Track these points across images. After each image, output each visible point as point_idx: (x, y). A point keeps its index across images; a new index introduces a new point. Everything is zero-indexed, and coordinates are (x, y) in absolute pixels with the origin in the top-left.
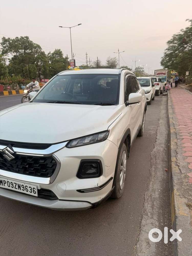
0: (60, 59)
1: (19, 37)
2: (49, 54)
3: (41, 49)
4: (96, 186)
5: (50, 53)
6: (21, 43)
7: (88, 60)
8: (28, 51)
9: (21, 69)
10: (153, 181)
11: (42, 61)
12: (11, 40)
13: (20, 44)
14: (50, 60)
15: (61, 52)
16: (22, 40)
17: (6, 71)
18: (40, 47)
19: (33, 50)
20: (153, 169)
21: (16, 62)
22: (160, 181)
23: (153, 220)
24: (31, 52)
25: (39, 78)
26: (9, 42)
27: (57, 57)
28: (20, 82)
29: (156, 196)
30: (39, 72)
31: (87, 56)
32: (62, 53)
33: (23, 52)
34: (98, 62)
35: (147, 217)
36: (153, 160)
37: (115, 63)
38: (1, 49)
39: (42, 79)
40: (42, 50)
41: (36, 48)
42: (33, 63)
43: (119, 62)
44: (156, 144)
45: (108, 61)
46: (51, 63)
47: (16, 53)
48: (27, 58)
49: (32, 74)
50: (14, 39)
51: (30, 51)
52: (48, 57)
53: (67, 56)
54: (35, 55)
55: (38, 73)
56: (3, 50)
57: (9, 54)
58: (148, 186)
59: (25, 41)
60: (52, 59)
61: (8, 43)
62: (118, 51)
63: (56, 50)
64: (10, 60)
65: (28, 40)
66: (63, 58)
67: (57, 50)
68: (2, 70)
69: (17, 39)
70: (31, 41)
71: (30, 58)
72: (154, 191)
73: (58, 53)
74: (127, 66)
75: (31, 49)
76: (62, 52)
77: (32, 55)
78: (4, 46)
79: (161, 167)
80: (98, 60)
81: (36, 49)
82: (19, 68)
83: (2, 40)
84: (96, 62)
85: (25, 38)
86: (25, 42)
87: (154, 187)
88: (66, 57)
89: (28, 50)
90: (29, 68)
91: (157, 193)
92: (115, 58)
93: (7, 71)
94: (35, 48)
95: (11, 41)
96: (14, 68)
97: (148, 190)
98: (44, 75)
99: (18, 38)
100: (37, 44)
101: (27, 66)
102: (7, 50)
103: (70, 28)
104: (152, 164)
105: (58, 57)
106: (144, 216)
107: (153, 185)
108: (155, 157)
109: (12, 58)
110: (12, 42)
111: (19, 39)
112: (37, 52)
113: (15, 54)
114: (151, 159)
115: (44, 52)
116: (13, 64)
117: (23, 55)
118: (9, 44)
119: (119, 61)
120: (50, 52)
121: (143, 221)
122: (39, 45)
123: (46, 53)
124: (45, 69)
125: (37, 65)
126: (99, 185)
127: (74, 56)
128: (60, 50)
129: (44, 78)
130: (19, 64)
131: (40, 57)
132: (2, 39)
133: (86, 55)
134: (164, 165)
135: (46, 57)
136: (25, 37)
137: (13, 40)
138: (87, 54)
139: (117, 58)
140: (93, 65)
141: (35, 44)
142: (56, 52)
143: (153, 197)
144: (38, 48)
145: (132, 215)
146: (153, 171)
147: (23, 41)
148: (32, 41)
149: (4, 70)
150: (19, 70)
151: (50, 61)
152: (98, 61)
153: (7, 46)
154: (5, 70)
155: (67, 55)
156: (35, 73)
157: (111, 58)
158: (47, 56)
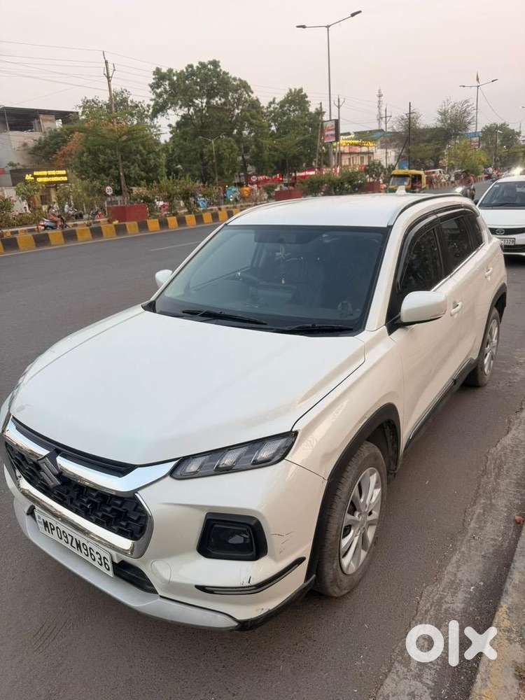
0: (302, 118)
1: (196, 65)
2: (270, 103)
3: (250, 94)
4: (246, 584)
5: (273, 102)
6: (199, 80)
7: (383, 113)
8: (217, 101)
9: (199, 150)
10: (463, 552)
11: (251, 124)
12: (174, 75)
13: (196, 83)
14: (275, 121)
15: (305, 96)
16: (203, 71)
17: (161, 160)
18: (249, 87)
19: (230, 98)
20: (479, 510)
21: (187, 133)
22: (484, 557)
23: (419, 684)
24: (225, 104)
25: (242, 174)
26: (170, 79)
27: (294, 111)
28: (188, 193)
29: (455, 606)
30: (243, 156)
31: (379, 101)
32: (306, 99)
33: (204, 105)
34: (409, 118)
35: (406, 670)
36: (487, 478)
37: (465, 117)
38: (151, 100)
39: (251, 176)
40: (252, 95)
41: (238, 90)
42: (229, 134)
43: (477, 112)
44: (517, 418)
45: (444, 114)
46: (277, 130)
47: (186, 109)
48: (215, 120)
49: (224, 165)
50: (182, 71)
51: (223, 100)
52: (268, 114)
53: (321, 107)
54: (234, 110)
55: (241, 158)
56: (157, 104)
57: (170, 111)
58: (442, 567)
59: (210, 73)
60: (279, 119)
61: (167, 83)
62: (478, 80)
63: (290, 90)
64: (173, 128)
65: (219, 70)
66: (311, 114)
67: (293, 90)
68: (150, 159)
69: (190, 69)
70: (224, 73)
71: (221, 121)
72: (454, 586)
73: (297, 99)
74: (504, 124)
75: (225, 96)
76: (307, 97)
77: (227, 110)
78: (158, 91)
79: (506, 506)
80: (410, 113)
81: (236, 93)
82: (195, 150)
83: (154, 77)
84: (406, 117)
85: (209, 66)
86: (210, 76)
87: (459, 575)
88: (317, 109)
89: (217, 99)
90: (218, 149)
91: (461, 596)
92: (466, 102)
93: (163, 159)
94: (236, 91)
95: (175, 78)
96: (181, 149)
97: (439, 580)
98: (255, 166)
99: (191, 66)
100: (240, 80)
101: (213, 142)
102: (165, 102)
103: (328, 27)
104: (481, 491)
105: (297, 110)
106: (396, 664)
107: (458, 567)
108: (500, 467)
109: (178, 123)
110: (177, 80)
111: (195, 68)
112: (239, 101)
113: (184, 111)
114: (485, 472)
115: (257, 100)
116: (181, 137)
117: (204, 112)
118: (169, 84)
119: (477, 109)
120: (274, 99)
121: (388, 681)
122: (245, 82)
123: (264, 103)
124: (259, 146)
125: (239, 139)
126: (253, 582)
127: (341, 104)
128: (301, 90)
129: (256, 171)
130: (194, 139)
131: (248, 114)
132: (154, 74)
133: (378, 99)
134: (517, 501)
135: (262, 113)
136: (211, 63)
137: (180, 75)
138: (382, 92)
139: (473, 101)
140: (395, 127)
141: (235, 79)
142: (290, 98)
143: (444, 607)
144: (242, 89)
145: (365, 654)
146: (475, 517)
147: (206, 74)
148: (227, 71)
149: (154, 159)
150: (192, 153)
151: (273, 124)
152: (412, 116)
153: (166, 92)
154: (157, 159)
155: (321, 104)
156: (234, 161)
157: (453, 104)
158: (265, 111)
